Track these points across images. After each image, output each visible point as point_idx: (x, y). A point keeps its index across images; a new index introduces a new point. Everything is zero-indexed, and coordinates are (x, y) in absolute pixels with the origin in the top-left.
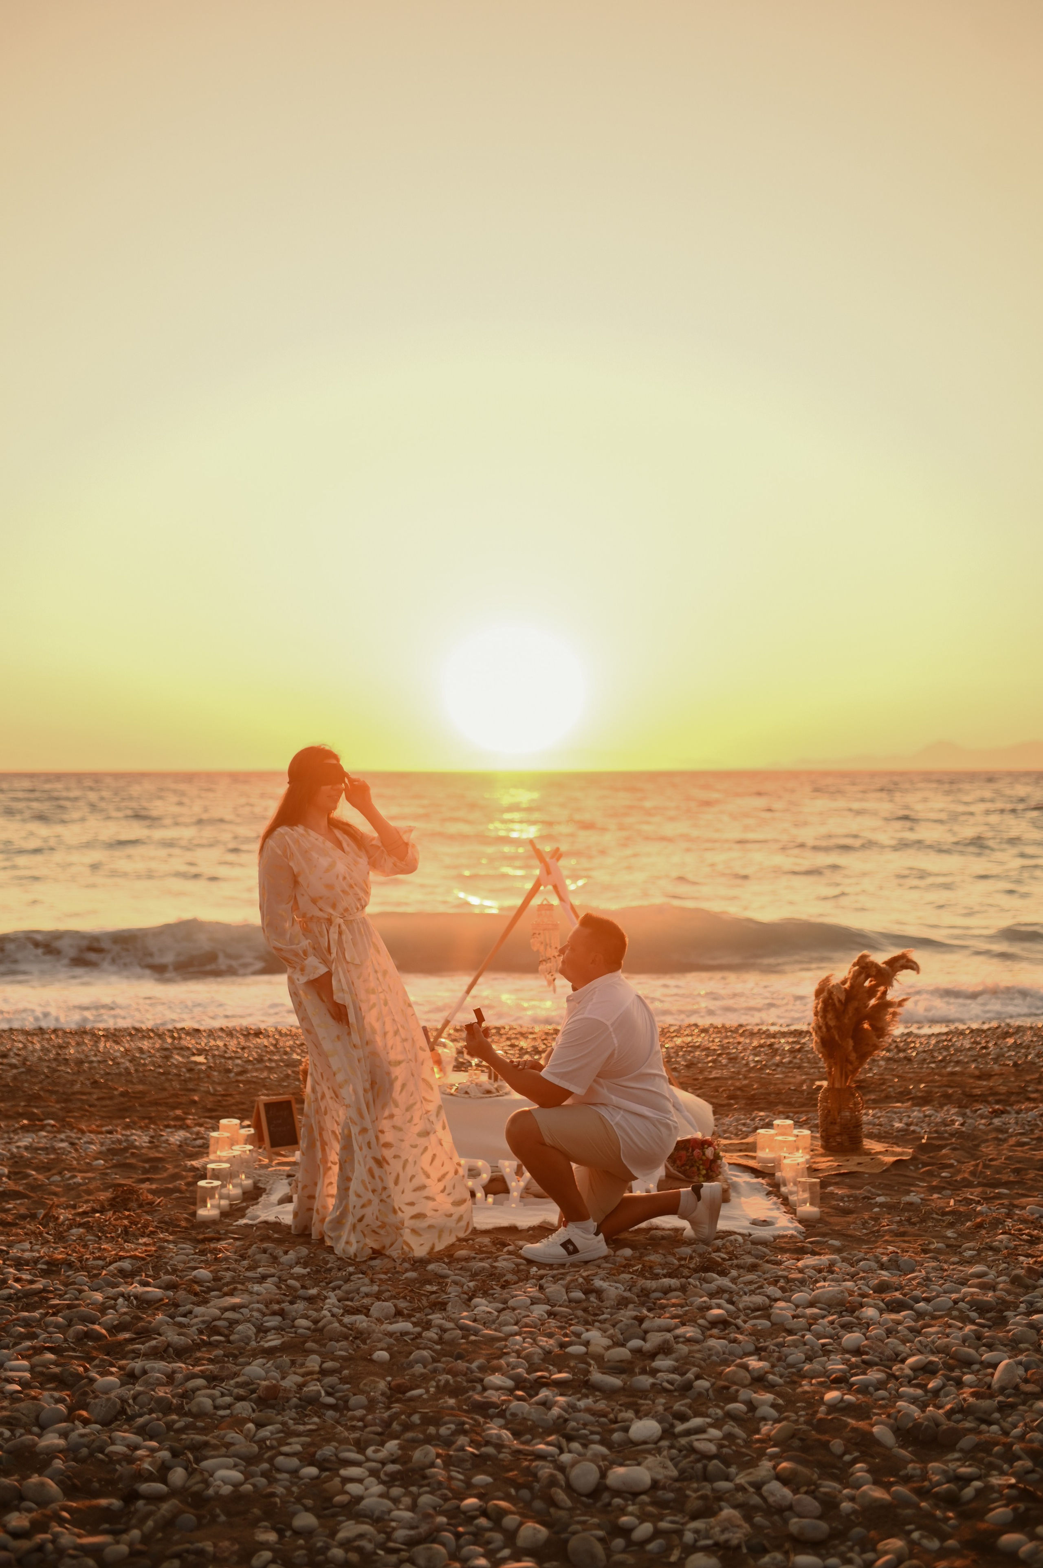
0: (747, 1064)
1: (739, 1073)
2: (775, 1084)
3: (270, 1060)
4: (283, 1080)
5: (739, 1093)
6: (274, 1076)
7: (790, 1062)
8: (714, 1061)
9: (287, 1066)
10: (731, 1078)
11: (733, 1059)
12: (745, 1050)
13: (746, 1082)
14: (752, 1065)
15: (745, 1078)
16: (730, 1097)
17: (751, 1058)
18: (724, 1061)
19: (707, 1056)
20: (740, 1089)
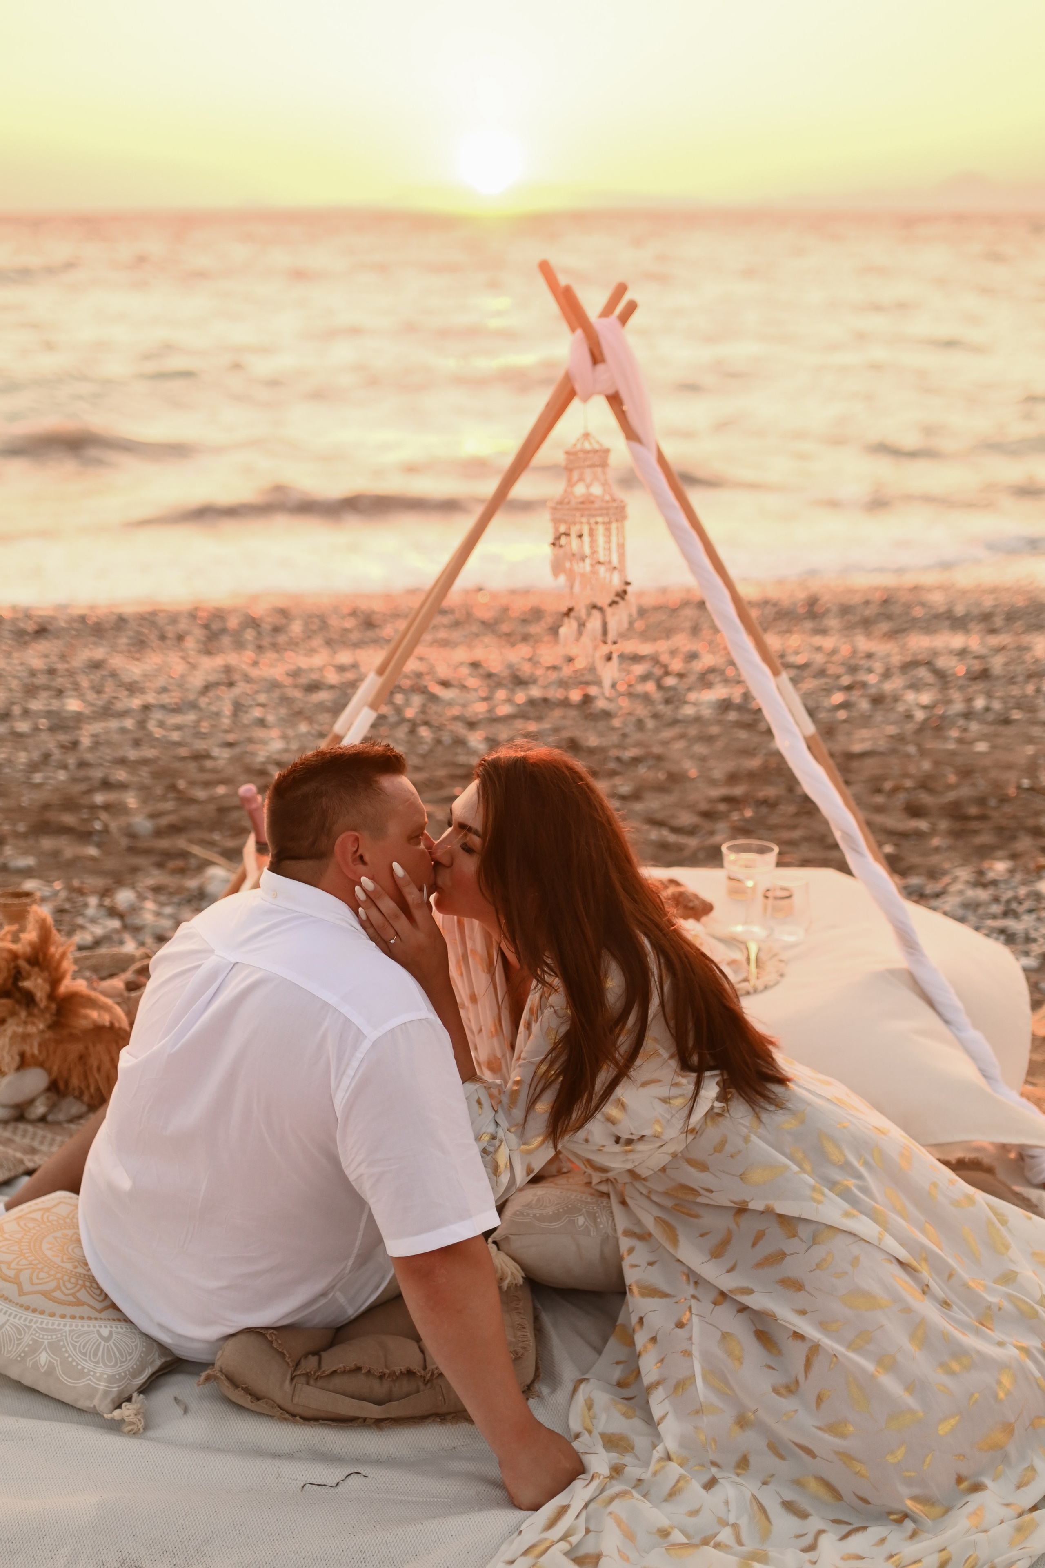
0: (909, 717)
1: (900, 738)
2: (985, 770)
3: (26, 713)
4: (33, 767)
5: (925, 798)
6: (22, 757)
7: (987, 709)
8: (845, 705)
9: (52, 729)
10: (893, 751)
11: (878, 700)
12: (887, 675)
13: (926, 765)
14: (920, 715)
15: (923, 752)
16: (914, 811)
17: (910, 697)
18: (864, 705)
19: (828, 691)
20: (925, 784)
